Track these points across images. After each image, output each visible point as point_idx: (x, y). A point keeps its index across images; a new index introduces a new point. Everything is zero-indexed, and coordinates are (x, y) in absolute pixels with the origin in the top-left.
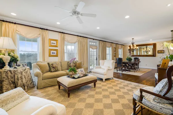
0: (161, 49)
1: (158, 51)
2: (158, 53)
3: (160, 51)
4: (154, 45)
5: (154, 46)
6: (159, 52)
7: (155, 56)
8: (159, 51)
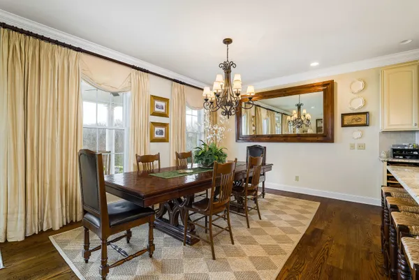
0: (357, 106)
1: (343, 115)
2: (343, 126)
3: (351, 117)
4: (328, 89)
5: (325, 92)
6: (348, 120)
7: (332, 140)
8: (346, 118)
